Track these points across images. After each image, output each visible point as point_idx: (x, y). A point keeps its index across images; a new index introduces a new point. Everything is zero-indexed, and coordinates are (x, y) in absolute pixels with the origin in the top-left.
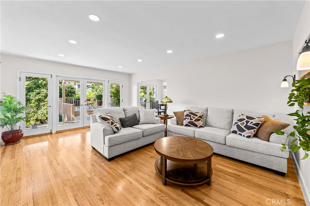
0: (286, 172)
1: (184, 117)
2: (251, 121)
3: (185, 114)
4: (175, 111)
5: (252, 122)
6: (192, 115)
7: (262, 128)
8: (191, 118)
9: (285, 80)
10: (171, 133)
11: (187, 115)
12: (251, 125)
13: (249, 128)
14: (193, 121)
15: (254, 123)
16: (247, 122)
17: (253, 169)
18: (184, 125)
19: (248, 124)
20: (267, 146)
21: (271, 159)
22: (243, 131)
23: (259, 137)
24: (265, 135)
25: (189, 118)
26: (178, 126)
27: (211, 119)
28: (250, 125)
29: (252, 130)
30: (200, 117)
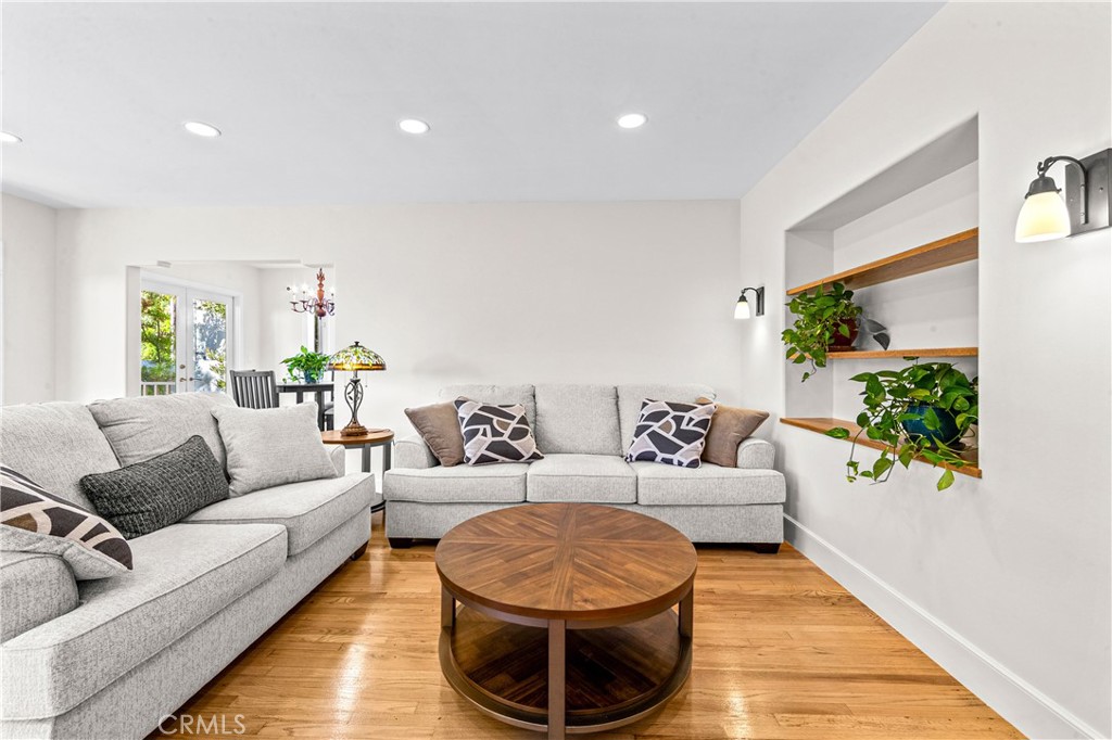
0: (782, 541)
1: (463, 430)
2: (687, 415)
3: (465, 413)
4: (413, 407)
5: (691, 419)
6: (495, 419)
7: (716, 434)
8: (493, 427)
9: (743, 299)
10: (408, 507)
11: (475, 419)
12: (690, 427)
13: (689, 437)
14: (505, 438)
15: (697, 419)
16: (679, 420)
17: (715, 557)
18: (473, 461)
19: (683, 426)
20: (746, 480)
21: (753, 516)
22: (675, 449)
23: (712, 460)
24: (728, 450)
25: (488, 427)
26: (440, 471)
27: (555, 426)
28: (687, 428)
29: (698, 443)
30: (523, 420)
